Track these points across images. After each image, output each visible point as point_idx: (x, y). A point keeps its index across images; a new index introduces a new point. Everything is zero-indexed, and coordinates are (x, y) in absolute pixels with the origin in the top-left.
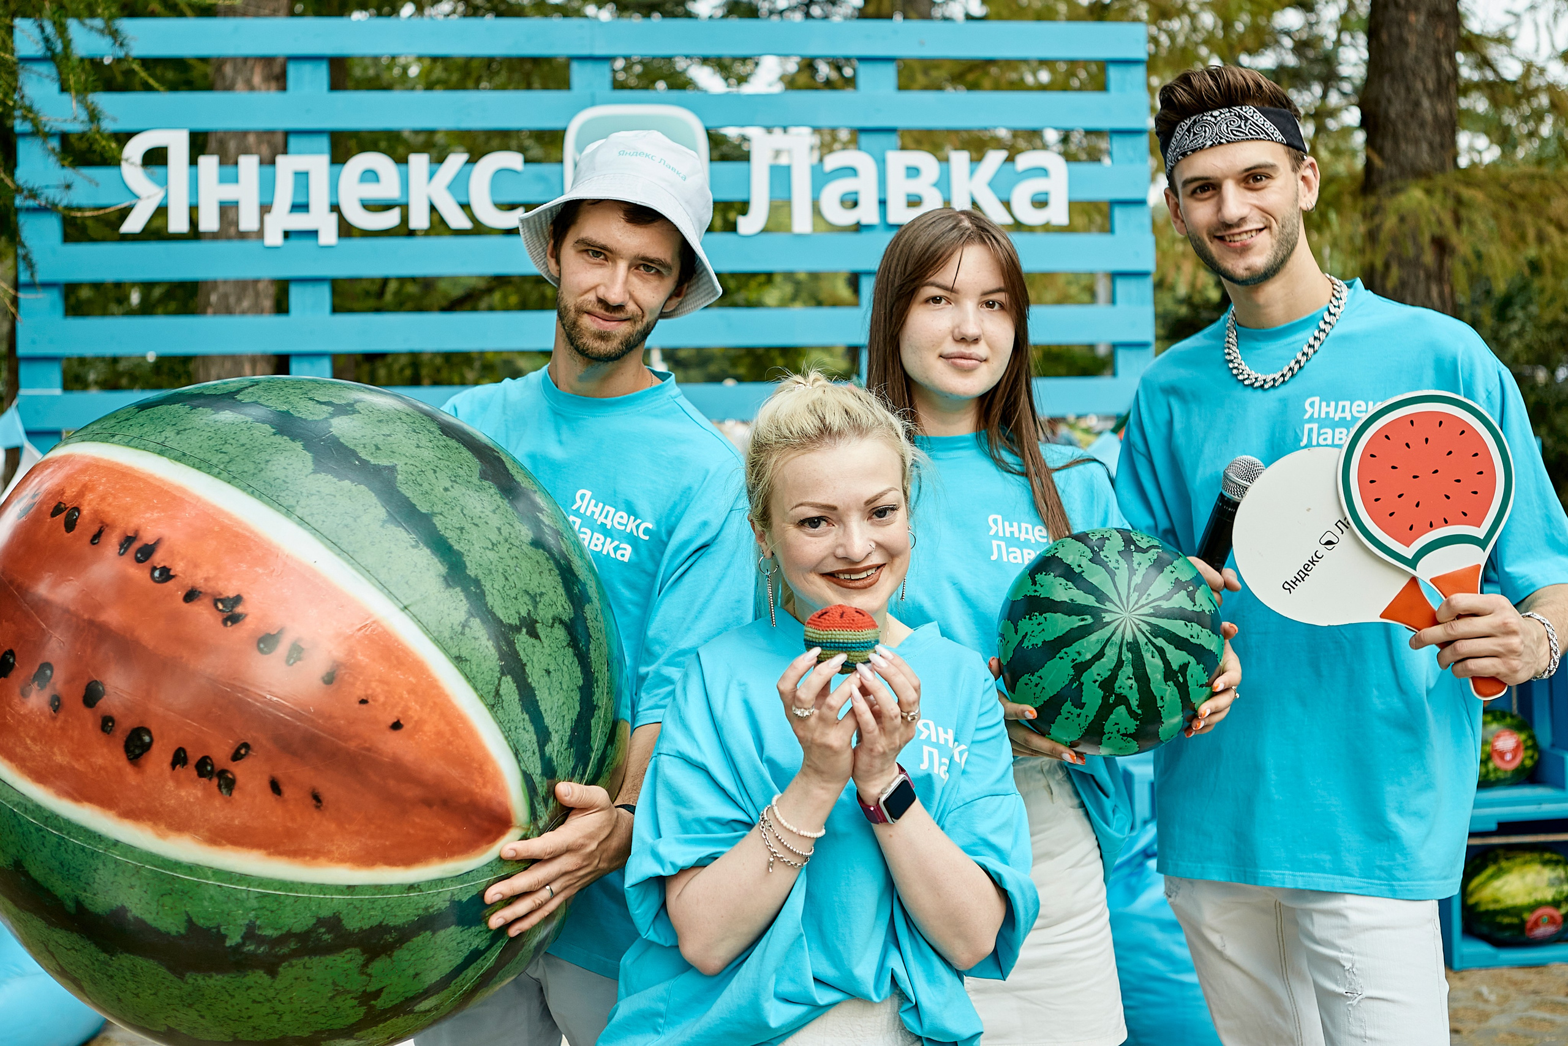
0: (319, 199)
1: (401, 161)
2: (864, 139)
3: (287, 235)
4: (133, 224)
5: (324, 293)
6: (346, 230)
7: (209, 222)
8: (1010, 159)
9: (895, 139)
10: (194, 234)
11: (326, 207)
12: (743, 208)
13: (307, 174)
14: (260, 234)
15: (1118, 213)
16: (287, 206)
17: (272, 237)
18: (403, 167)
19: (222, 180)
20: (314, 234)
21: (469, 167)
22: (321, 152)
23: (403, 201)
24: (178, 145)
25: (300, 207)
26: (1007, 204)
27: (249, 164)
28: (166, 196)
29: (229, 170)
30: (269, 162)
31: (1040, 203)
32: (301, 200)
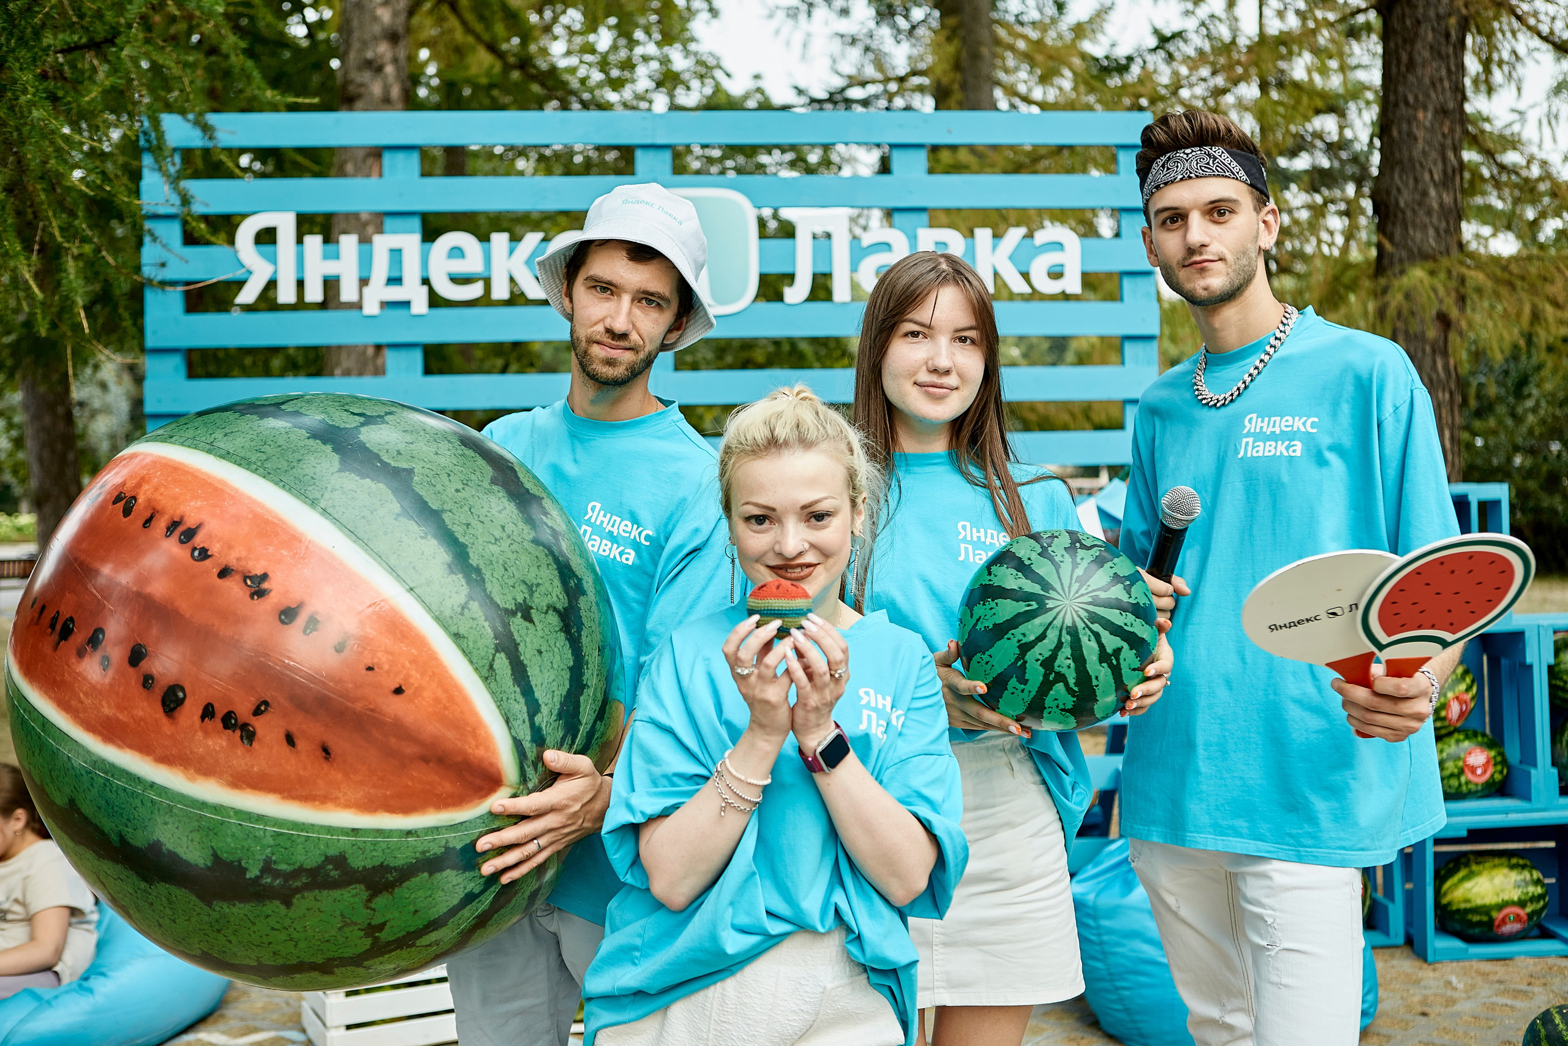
0: (411, 273)
1: (484, 238)
2: (897, 217)
3: (385, 305)
4: (248, 295)
5: (417, 358)
6: (435, 301)
7: (314, 293)
8: (1030, 235)
9: (924, 217)
10: (301, 305)
11: (418, 281)
12: (790, 278)
13: (400, 250)
14: (358, 306)
15: (1127, 283)
16: (384, 280)
17: (371, 307)
18: (485, 244)
19: (326, 257)
20: (407, 304)
21: (544, 244)
22: (412, 232)
23: (486, 274)
24: (286, 224)
25: (395, 280)
26: (1026, 276)
27: (348, 243)
28: (275, 272)
29: (331, 247)
30: (365, 240)
31: (1056, 274)
32: (395, 274)
